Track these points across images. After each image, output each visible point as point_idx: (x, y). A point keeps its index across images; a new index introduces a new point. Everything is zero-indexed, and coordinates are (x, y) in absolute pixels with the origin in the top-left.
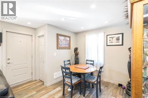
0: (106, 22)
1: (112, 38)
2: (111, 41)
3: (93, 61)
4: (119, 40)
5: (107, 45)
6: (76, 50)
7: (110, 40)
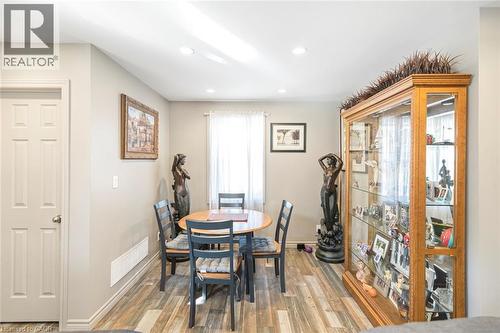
0: (282, 91)
1: (285, 132)
2: (281, 140)
3: (242, 196)
4: (298, 139)
5: (272, 151)
6: (178, 161)
7: (279, 138)
